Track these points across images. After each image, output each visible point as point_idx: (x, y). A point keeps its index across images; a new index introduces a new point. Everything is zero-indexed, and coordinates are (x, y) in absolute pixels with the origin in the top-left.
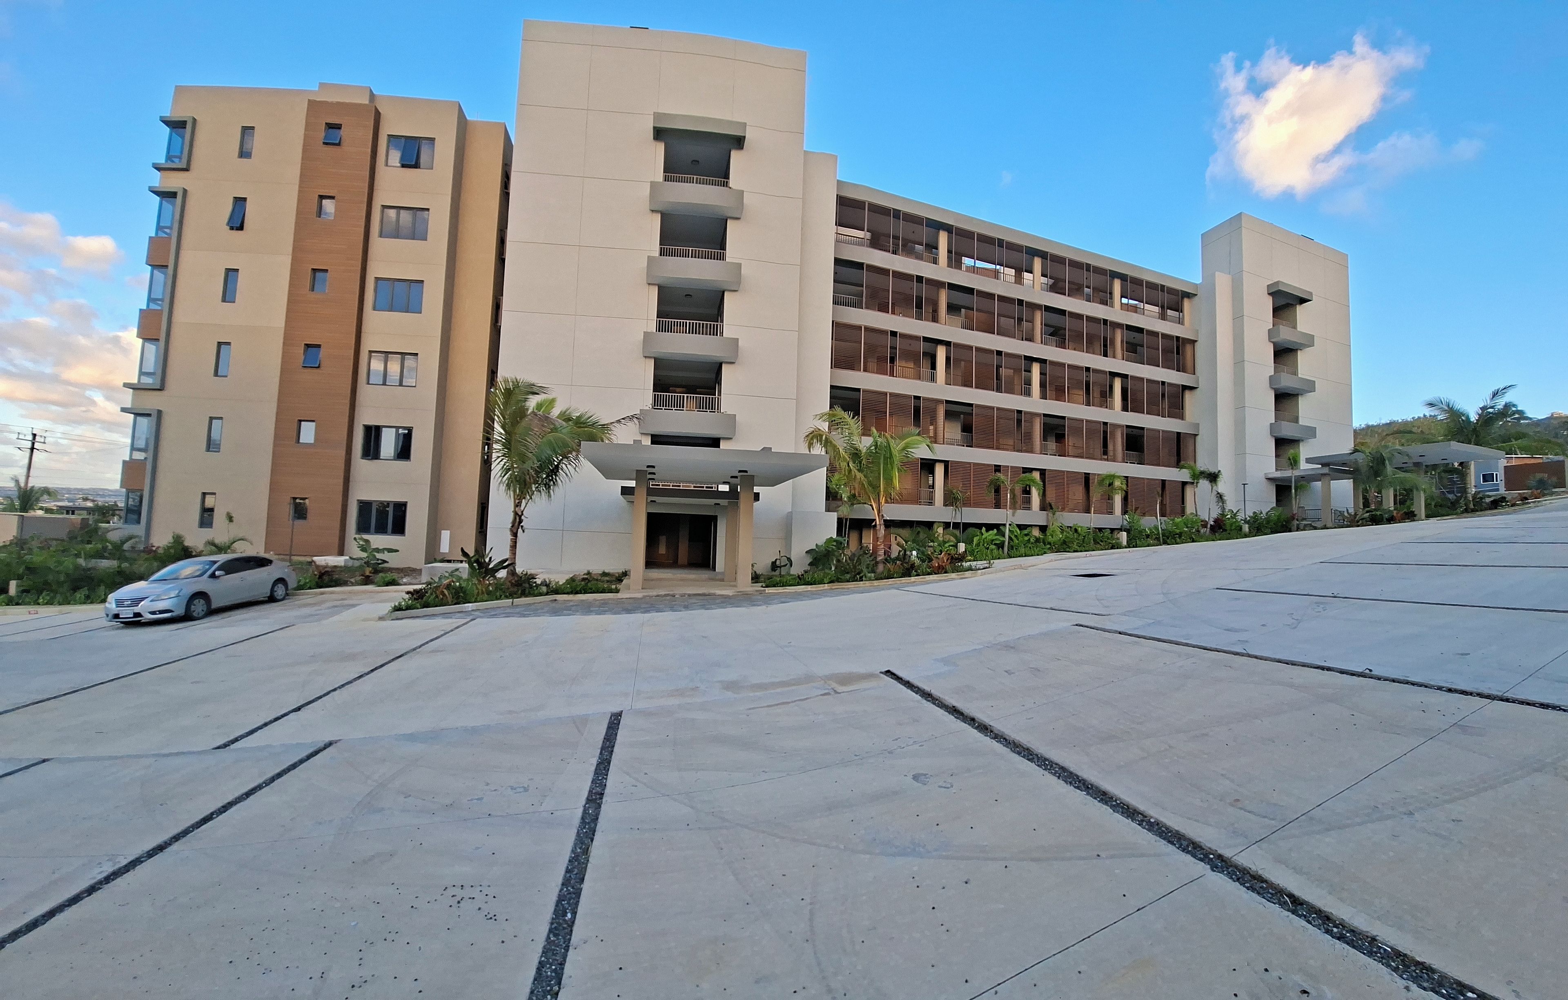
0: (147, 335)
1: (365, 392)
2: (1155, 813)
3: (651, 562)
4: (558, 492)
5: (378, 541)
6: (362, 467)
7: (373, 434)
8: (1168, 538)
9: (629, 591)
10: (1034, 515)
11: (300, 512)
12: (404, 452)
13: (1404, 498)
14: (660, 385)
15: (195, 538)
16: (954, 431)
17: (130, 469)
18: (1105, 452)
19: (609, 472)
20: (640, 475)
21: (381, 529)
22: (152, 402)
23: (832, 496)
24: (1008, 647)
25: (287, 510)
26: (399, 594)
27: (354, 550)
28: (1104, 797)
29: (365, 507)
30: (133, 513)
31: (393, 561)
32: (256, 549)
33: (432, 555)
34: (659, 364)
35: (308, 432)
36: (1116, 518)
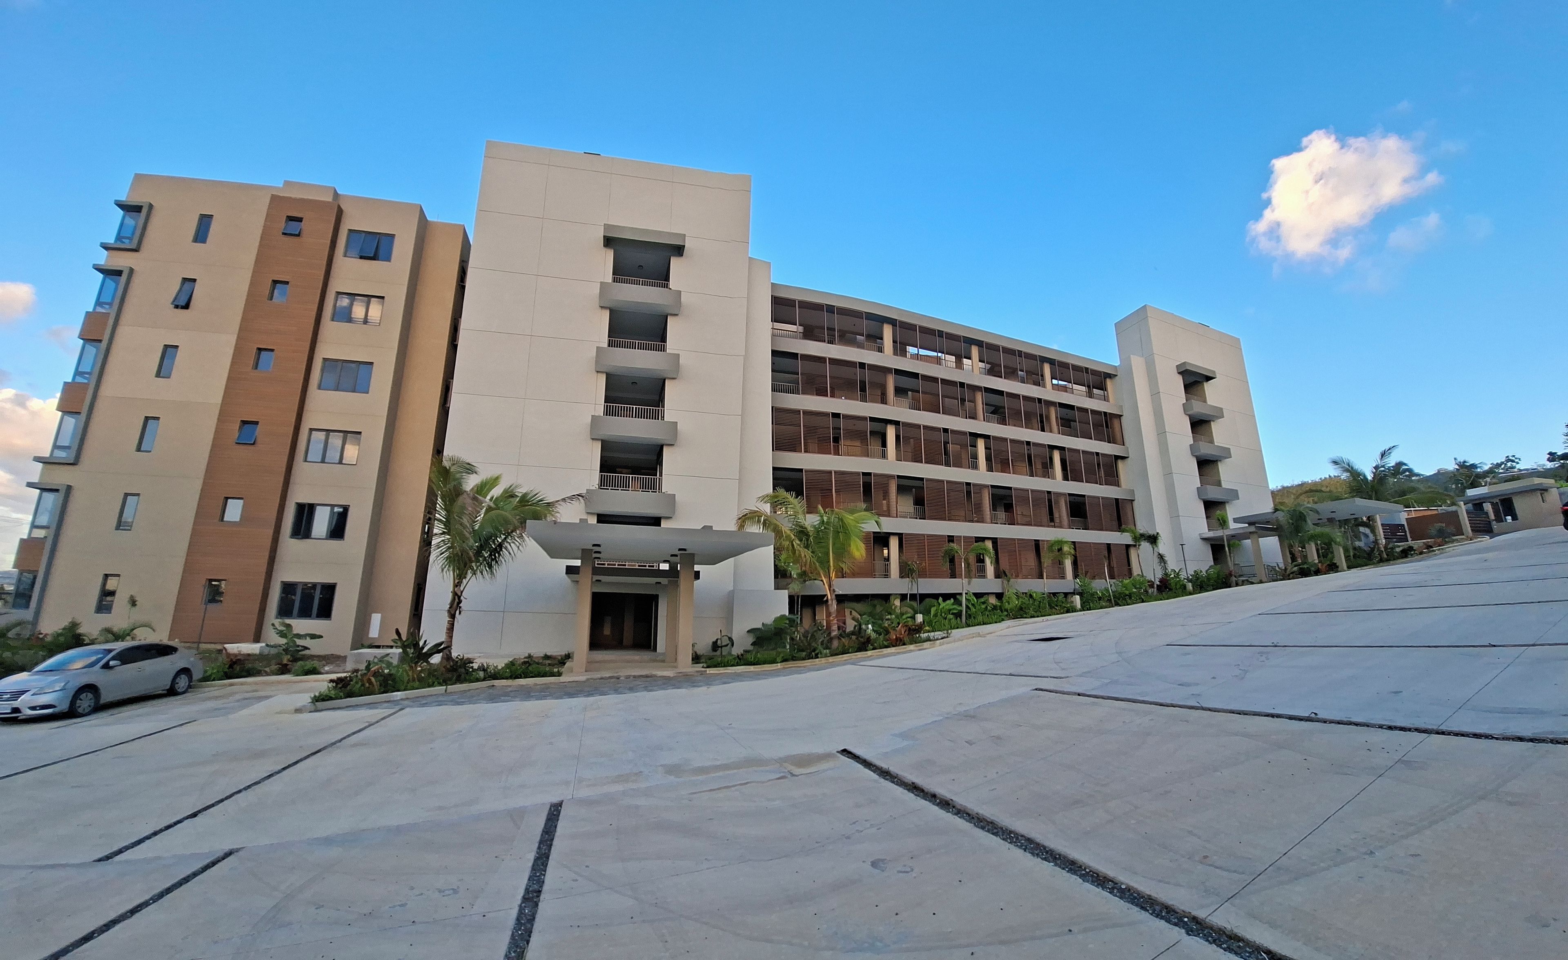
0: (67, 408)
1: (301, 468)
2: (1125, 879)
3: (595, 644)
4: (500, 571)
5: (301, 625)
6: (290, 546)
7: (305, 512)
8: (1120, 599)
9: (572, 674)
10: (990, 583)
11: (214, 594)
12: (337, 531)
13: (1326, 551)
14: (606, 466)
15: (92, 624)
16: (906, 504)
17: (27, 547)
18: (1052, 520)
19: (554, 552)
20: (586, 554)
21: (305, 613)
22: (62, 477)
23: (781, 574)
24: (970, 716)
25: (200, 592)
26: (321, 683)
27: (273, 638)
28: (1072, 866)
29: (288, 588)
30: (22, 597)
31: (315, 648)
32: (161, 637)
33: (360, 640)
34: (606, 446)
35: (234, 511)
36: (1069, 582)
